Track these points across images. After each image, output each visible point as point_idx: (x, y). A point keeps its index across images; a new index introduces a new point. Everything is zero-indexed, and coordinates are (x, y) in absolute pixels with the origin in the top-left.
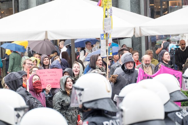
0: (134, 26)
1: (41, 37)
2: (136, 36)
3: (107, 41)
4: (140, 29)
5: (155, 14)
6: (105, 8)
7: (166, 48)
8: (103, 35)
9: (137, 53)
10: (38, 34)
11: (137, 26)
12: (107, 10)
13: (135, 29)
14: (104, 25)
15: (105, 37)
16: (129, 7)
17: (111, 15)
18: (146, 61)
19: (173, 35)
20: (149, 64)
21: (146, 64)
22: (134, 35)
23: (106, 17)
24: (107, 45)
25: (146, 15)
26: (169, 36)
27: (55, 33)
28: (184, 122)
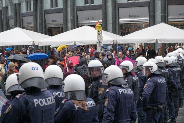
0: (113, 39)
1: (73, 44)
2: (114, 44)
3: (100, 45)
4: (116, 41)
5: (123, 34)
6: (98, 31)
7: (127, 49)
8: (98, 42)
9: (115, 51)
10: (71, 42)
11: (115, 39)
12: (99, 31)
13: (114, 40)
14: (98, 38)
15: (99, 43)
16: (112, 31)
17: (102, 34)
18: (120, 55)
19: (130, 44)
20: (121, 56)
21: (120, 56)
22: (113, 44)
23: (99, 34)
24: (100, 47)
25: (119, 34)
26: (129, 44)
27: (79, 42)
28: (137, 82)
